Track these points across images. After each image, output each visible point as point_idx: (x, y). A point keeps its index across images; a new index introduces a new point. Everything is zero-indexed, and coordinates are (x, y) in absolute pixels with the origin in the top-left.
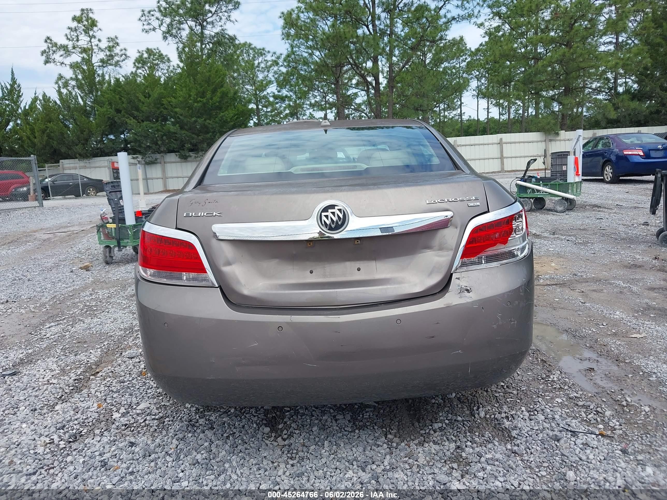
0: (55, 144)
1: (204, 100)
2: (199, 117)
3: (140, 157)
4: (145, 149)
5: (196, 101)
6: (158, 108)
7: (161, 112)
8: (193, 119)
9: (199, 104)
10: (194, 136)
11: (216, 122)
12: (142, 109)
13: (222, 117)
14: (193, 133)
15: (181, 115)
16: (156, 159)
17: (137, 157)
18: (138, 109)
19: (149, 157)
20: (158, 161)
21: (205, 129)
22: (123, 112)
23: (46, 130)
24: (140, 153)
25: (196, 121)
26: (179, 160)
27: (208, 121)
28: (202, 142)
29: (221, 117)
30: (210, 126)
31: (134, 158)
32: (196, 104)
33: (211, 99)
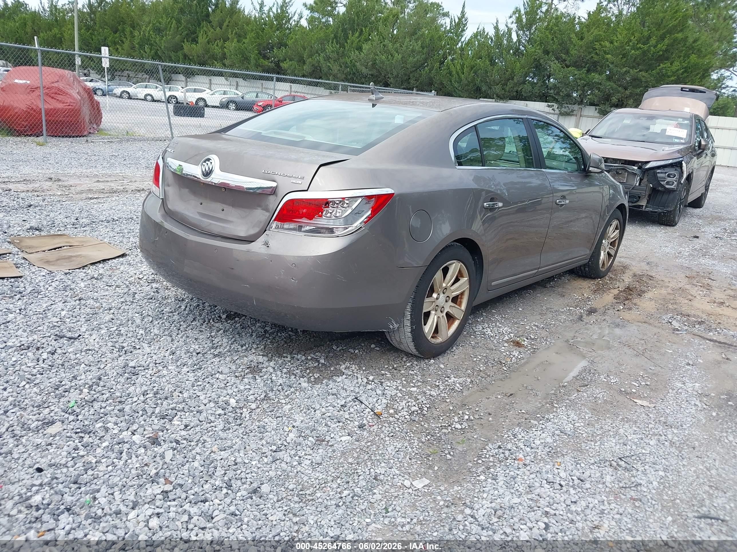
0: (478, 81)
1: (646, 47)
2: (633, 67)
3: (556, 106)
4: (563, 97)
5: (634, 48)
6: (590, 53)
7: (592, 57)
8: (625, 69)
9: (637, 52)
10: (620, 89)
11: (652, 75)
12: (572, 53)
13: (662, 69)
14: (620, 86)
15: (613, 63)
16: (573, 111)
17: (553, 106)
18: (567, 53)
19: (565, 107)
20: (575, 113)
21: (636, 82)
22: (551, 54)
23: (474, 67)
24: (556, 101)
25: (627, 72)
26: (598, 115)
27: (643, 73)
28: (628, 98)
29: (660, 70)
30: (643, 79)
31: (549, 106)
32: (633, 51)
33: (655, 47)
